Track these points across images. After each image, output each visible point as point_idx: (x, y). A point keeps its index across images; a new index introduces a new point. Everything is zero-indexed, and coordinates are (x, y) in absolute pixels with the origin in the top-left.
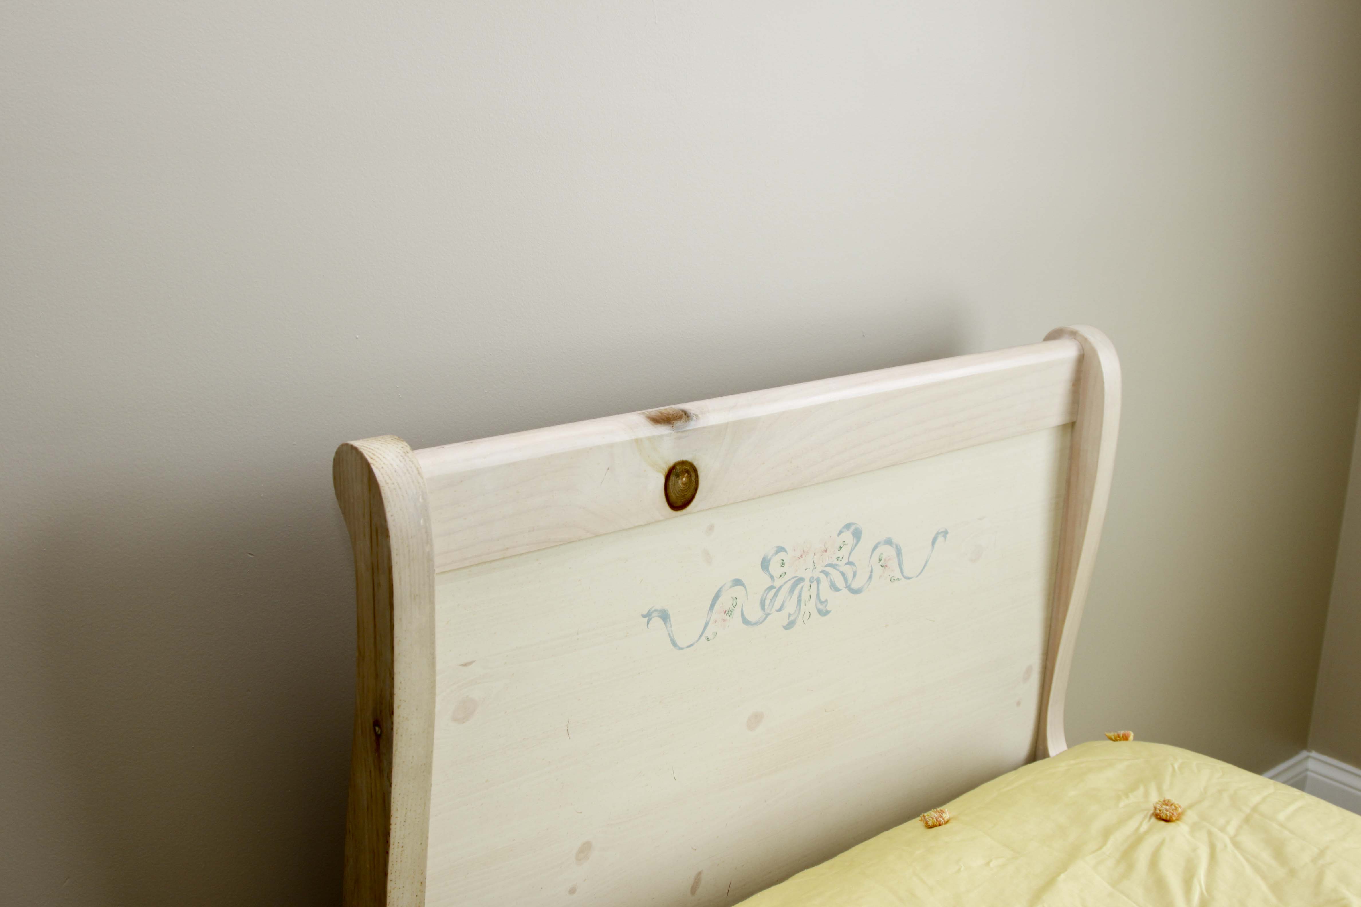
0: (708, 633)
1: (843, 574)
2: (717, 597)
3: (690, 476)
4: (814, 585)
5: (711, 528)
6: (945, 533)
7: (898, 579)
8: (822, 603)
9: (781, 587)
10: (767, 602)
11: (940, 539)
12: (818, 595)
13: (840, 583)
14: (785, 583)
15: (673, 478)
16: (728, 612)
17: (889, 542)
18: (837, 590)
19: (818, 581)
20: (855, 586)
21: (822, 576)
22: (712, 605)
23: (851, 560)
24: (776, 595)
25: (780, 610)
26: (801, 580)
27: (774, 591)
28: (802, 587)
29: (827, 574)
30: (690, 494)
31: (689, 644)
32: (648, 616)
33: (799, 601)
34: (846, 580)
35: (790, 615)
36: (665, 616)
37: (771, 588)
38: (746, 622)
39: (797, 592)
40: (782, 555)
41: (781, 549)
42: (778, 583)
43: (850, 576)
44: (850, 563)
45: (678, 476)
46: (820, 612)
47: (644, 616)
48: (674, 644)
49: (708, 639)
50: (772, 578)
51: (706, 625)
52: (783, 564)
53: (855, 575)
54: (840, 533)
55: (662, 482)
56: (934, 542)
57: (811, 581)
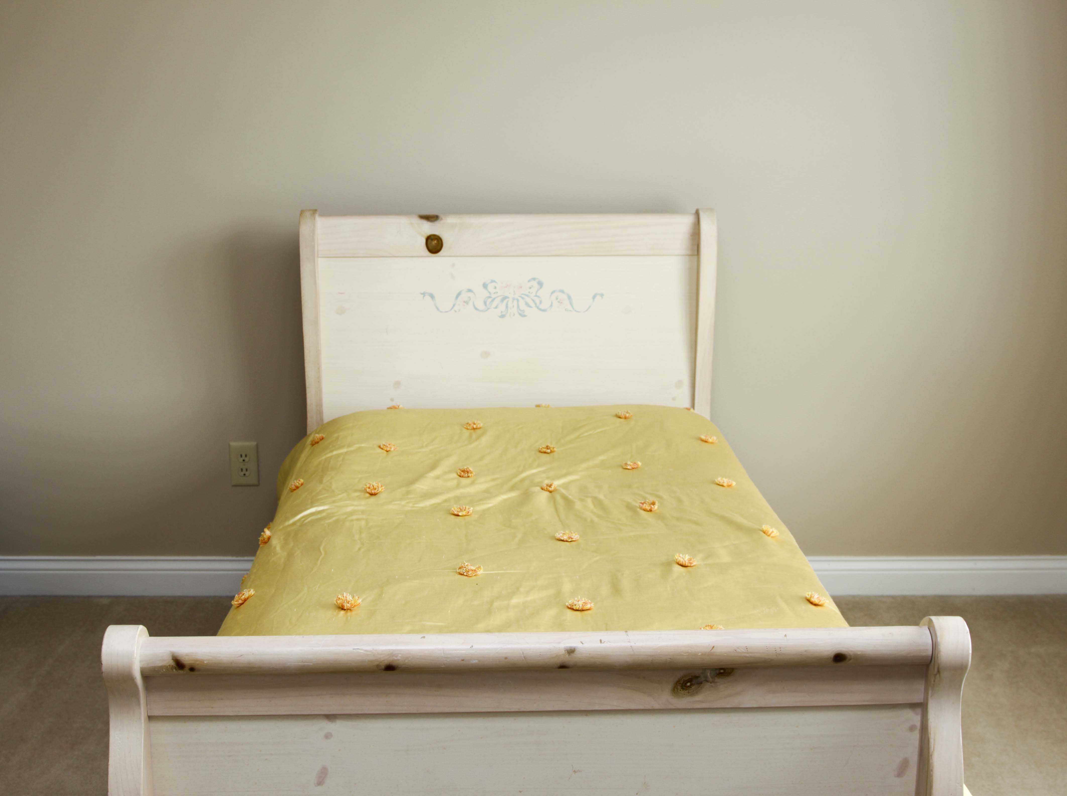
0: (455, 308)
1: (533, 300)
2: (459, 294)
3: (438, 241)
4: (515, 302)
5: (453, 265)
6: (602, 295)
7: (570, 311)
8: (521, 310)
9: (495, 298)
10: (488, 303)
11: (598, 297)
12: (518, 307)
13: (532, 304)
14: (498, 297)
15: (429, 241)
16: (466, 303)
17: (562, 291)
18: (530, 307)
19: (518, 300)
20: (542, 307)
21: (520, 299)
22: (457, 297)
23: (538, 294)
24: (493, 301)
25: (496, 308)
26: (507, 297)
27: (490, 300)
28: (508, 301)
29: (523, 298)
30: (439, 248)
31: (446, 311)
32: (424, 294)
33: (507, 307)
34: (536, 304)
35: (502, 312)
36: (432, 296)
37: (490, 297)
38: (476, 309)
39: (505, 302)
40: (494, 284)
41: (493, 281)
42: (493, 296)
43: (538, 302)
44: (536, 296)
45: (432, 240)
46: (520, 314)
47: (422, 294)
48: (438, 309)
49: (456, 311)
50: (490, 293)
51: (454, 306)
52: (495, 288)
53: (541, 302)
54: (529, 281)
55: (424, 241)
56: (594, 297)
57: (514, 299)
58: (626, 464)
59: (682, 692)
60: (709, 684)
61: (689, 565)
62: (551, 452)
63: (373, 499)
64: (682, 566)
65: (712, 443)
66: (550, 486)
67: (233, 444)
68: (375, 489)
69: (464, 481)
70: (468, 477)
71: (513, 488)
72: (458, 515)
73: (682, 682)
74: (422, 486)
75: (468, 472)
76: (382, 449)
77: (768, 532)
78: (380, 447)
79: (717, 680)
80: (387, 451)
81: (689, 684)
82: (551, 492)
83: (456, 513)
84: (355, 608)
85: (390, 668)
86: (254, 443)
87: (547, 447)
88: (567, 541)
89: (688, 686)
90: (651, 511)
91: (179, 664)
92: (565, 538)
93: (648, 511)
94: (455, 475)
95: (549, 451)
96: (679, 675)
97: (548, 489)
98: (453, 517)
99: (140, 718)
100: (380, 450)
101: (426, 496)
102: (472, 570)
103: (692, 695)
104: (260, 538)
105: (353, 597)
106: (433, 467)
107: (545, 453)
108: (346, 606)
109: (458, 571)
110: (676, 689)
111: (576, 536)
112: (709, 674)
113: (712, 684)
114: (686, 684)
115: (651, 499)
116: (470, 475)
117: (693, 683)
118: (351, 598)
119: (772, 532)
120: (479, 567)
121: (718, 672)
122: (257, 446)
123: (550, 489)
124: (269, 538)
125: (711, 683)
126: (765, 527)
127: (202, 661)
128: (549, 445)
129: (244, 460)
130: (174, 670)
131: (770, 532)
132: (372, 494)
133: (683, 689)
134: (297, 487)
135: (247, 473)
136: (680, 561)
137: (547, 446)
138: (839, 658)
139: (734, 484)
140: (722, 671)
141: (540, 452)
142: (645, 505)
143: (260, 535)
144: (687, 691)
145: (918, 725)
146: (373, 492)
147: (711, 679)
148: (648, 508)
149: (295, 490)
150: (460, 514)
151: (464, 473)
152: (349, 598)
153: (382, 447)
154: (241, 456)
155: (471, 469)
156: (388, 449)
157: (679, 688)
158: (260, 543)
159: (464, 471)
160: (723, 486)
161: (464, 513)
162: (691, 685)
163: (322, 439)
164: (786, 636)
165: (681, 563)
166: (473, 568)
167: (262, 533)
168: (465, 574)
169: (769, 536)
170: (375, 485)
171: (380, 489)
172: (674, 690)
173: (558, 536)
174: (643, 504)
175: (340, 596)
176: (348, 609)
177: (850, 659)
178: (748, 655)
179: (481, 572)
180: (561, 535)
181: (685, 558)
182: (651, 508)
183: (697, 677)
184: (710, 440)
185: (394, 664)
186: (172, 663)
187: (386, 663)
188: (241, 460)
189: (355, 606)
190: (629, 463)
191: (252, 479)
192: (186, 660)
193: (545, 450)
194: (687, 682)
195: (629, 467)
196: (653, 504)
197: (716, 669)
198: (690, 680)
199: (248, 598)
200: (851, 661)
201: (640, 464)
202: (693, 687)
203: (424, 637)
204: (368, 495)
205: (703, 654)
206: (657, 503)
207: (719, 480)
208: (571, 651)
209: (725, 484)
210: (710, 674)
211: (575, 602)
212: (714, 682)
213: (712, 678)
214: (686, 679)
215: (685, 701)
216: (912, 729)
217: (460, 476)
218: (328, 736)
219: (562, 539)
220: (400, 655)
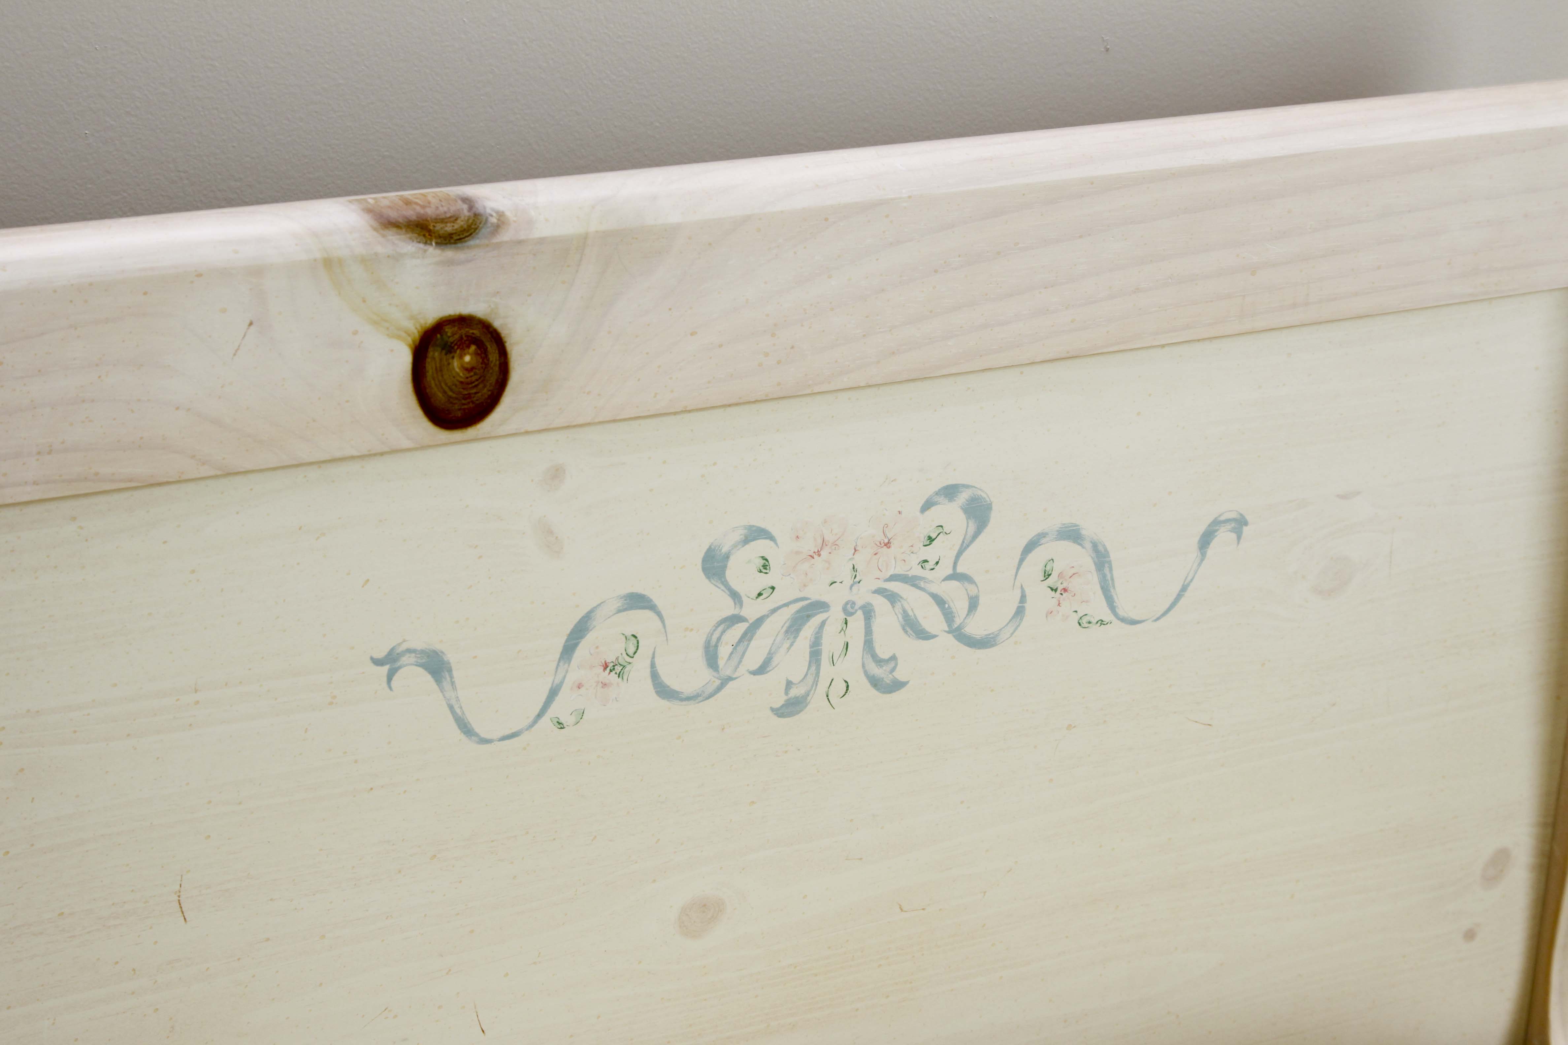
0: (560, 708)
1: (940, 601)
2: (580, 631)
3: (482, 352)
4: (857, 622)
5: (556, 474)
6: (1239, 524)
7: (1101, 622)
8: (879, 662)
9: (759, 622)
10: (724, 651)
11: (1224, 536)
12: (869, 644)
13: (932, 620)
14: (774, 611)
15: (434, 354)
16: (615, 667)
17: (1072, 534)
18: (923, 635)
19: (868, 613)
20: (976, 628)
21: (880, 604)
22: (568, 650)
23: (960, 569)
24: (747, 636)
25: (762, 670)
26: (821, 606)
27: (739, 629)
28: (823, 623)
29: (892, 598)
30: (485, 392)
31: (508, 732)
32: (389, 661)
33: (815, 655)
34: (949, 616)
35: (789, 684)
36: (436, 665)
37: (735, 619)
38: (664, 691)
39: (808, 631)
40: (761, 547)
41: (756, 534)
42: (752, 610)
43: (960, 606)
44: (955, 576)
45: (449, 349)
46: (875, 683)
47: (377, 662)
48: (466, 729)
49: (561, 725)
50: (735, 596)
51: (553, 693)
52: (765, 567)
53: (973, 604)
54: (927, 506)
55: (404, 359)
56: (1205, 540)
57: (848, 610)
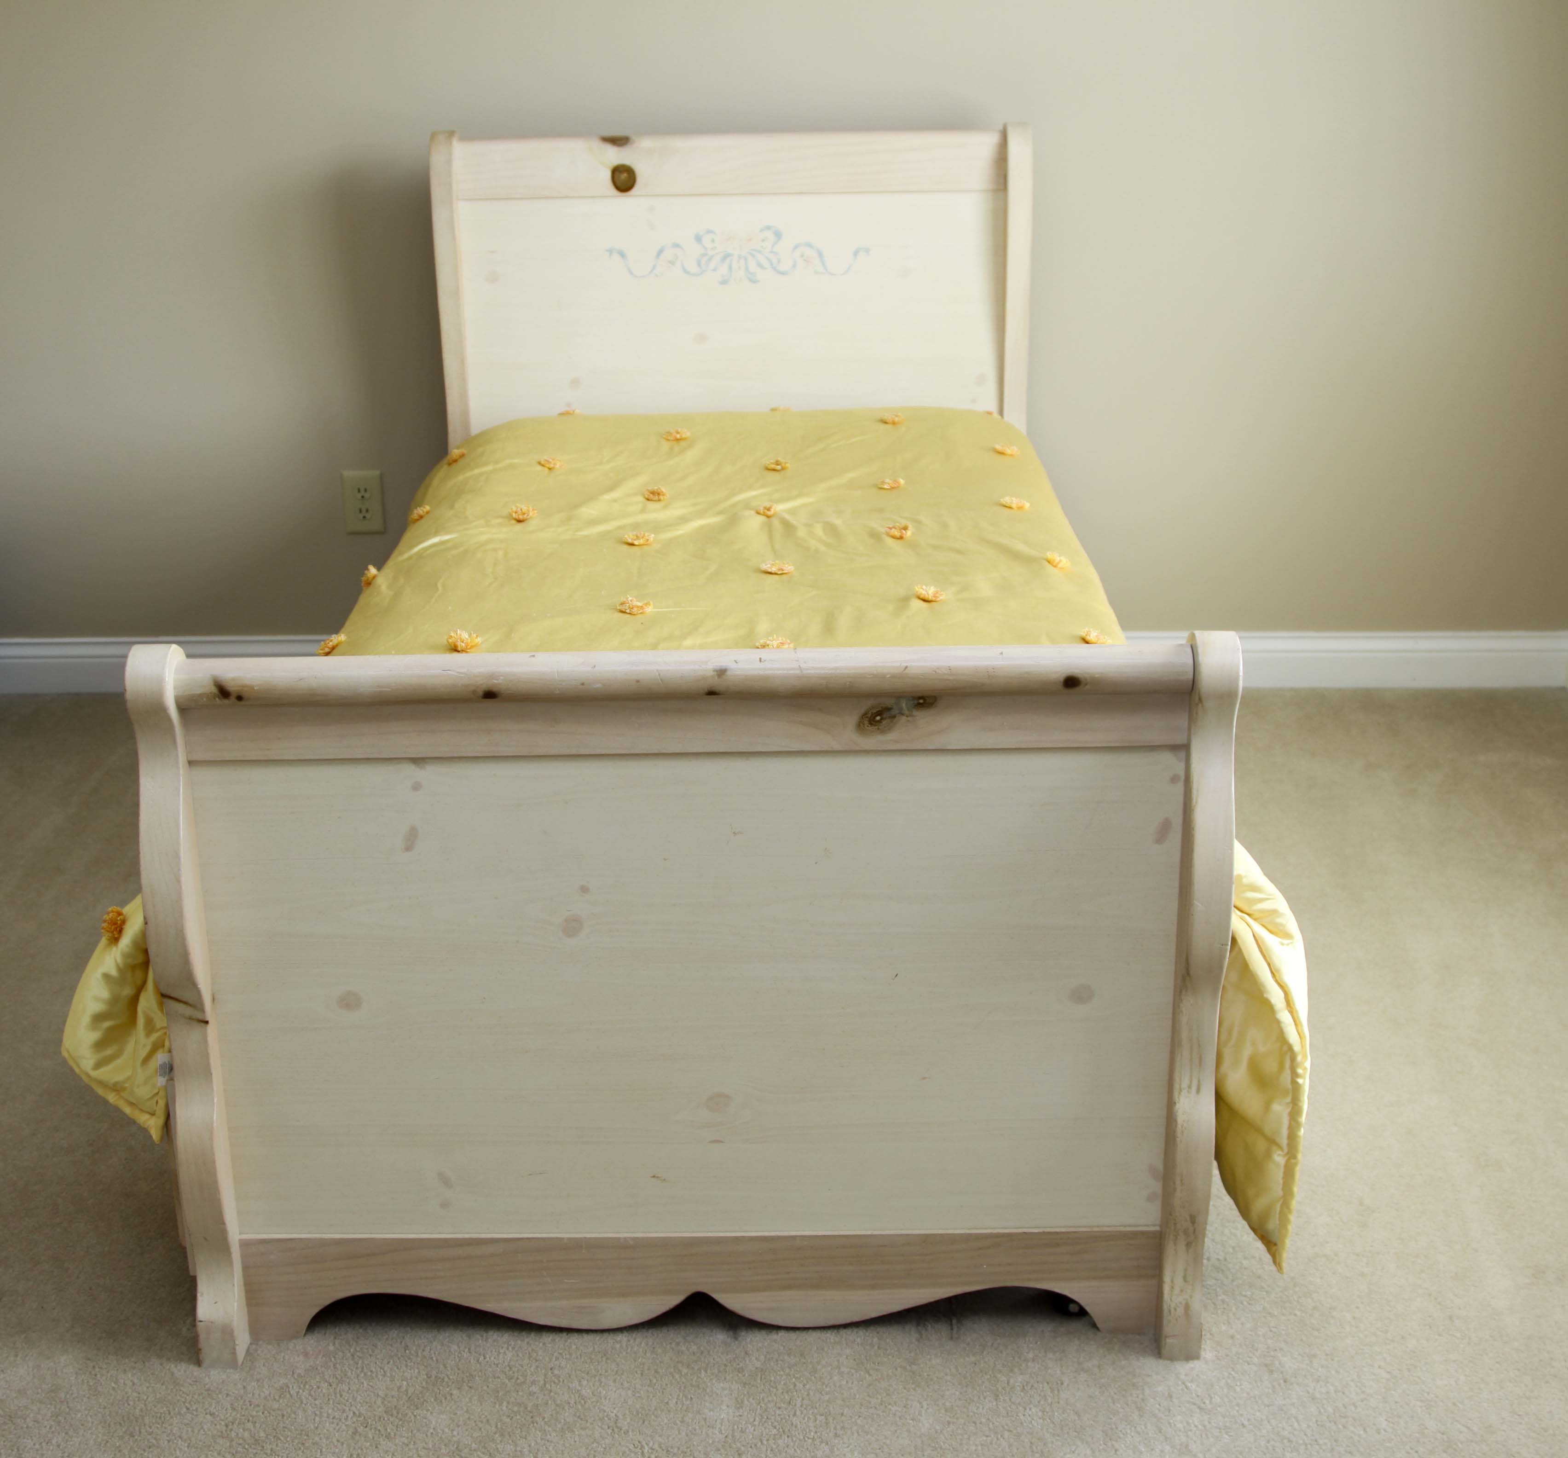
0: (656, 271)
1: (768, 259)
2: (661, 251)
3: (629, 174)
4: (742, 261)
5: (652, 207)
6: (867, 251)
7: (823, 273)
8: (750, 274)
9: (712, 256)
10: (703, 263)
11: (861, 254)
12: (747, 268)
13: (766, 264)
14: (717, 254)
15: (617, 173)
16: (672, 263)
17: (809, 245)
18: (763, 268)
19: (746, 259)
20: (780, 268)
21: (749, 257)
22: (658, 256)
23: (774, 251)
24: (710, 259)
25: (715, 270)
26: (730, 255)
27: (706, 258)
28: (732, 260)
29: (753, 256)
30: (630, 184)
31: (643, 275)
32: (610, 251)
33: (730, 268)
34: (771, 264)
35: (723, 276)
36: (622, 255)
37: (704, 255)
38: (686, 272)
39: (727, 261)
40: (711, 236)
41: (709, 232)
42: (710, 253)
43: (775, 261)
44: (772, 252)
45: (621, 172)
46: (749, 280)
47: (607, 251)
48: (631, 273)
49: (657, 276)
50: (706, 249)
51: (654, 268)
52: (713, 241)
53: (779, 261)
54: (762, 230)
55: (609, 174)
56: (856, 253)
57: (740, 257)
58: (883, 483)
59: (870, 728)
60: (904, 719)
61: (934, 599)
62: (783, 469)
63: (519, 526)
64: (925, 600)
65: (1011, 455)
66: (769, 510)
67: (347, 473)
68: (524, 514)
69: (651, 505)
70: (659, 500)
71: (720, 513)
72: (633, 545)
73: (869, 715)
74: (589, 511)
75: (659, 494)
76: (543, 466)
77: (1054, 560)
78: (539, 463)
79: (915, 713)
80: (550, 469)
81: (878, 718)
82: (768, 517)
83: (630, 541)
84: (472, 650)
85: (490, 695)
86: (377, 473)
87: (777, 463)
88: (776, 574)
89: (878, 721)
90: (901, 538)
91: (223, 691)
92: (774, 570)
93: (898, 539)
94: (641, 499)
95: (779, 467)
96: (866, 705)
97: (766, 513)
98: (626, 547)
99: (177, 763)
100: (539, 468)
101: (593, 522)
102: (638, 607)
103: (883, 732)
104: (363, 579)
105: (470, 635)
106: (612, 488)
107: (774, 470)
108: (461, 645)
109: (618, 608)
110: (862, 725)
111: (789, 568)
112: (904, 705)
113: (910, 719)
114: (875, 717)
115: (904, 522)
116: (661, 497)
117: (884, 716)
118: (467, 637)
119: (1060, 561)
120: (647, 604)
121: (916, 702)
122: (382, 477)
123: (769, 513)
124: (374, 577)
125: (907, 716)
126: (1049, 555)
127: (252, 687)
128: (779, 459)
129: (363, 497)
130: (217, 699)
131: (1057, 561)
132: (519, 521)
133: (871, 724)
134: (421, 517)
135: (368, 516)
136: (921, 594)
137: (777, 461)
138: (1071, 682)
139: (1027, 505)
140: (921, 701)
141: (768, 469)
142: (893, 530)
143: (363, 574)
144: (877, 727)
145: (1182, 774)
146: (521, 517)
147: (906, 712)
148: (897, 534)
149: (417, 520)
150: (636, 543)
151: (654, 496)
152: (465, 635)
153: (542, 462)
154: (359, 491)
155: (664, 490)
156: (551, 466)
157: (866, 723)
158: (362, 585)
159: (653, 493)
160: (1010, 508)
161: (642, 541)
162: (881, 719)
163: (462, 456)
164: (1002, 653)
165: (922, 597)
166: (639, 604)
167: (366, 572)
168: (628, 611)
169: (1055, 566)
170: (525, 509)
171: (531, 514)
172: (859, 725)
173: (765, 567)
174: (890, 528)
175: (452, 634)
176: (463, 651)
177: (1086, 684)
178: (951, 678)
179: (649, 610)
180: (769, 566)
181: (929, 591)
182: (902, 534)
183: (888, 709)
184: (1009, 452)
185: (495, 689)
186: (214, 690)
187: (485, 687)
188: (359, 496)
189: (472, 647)
190: (888, 480)
191: (375, 523)
192: (231, 687)
193: (773, 466)
194: (877, 716)
195: (886, 487)
196: (905, 528)
197: (914, 698)
198: (880, 713)
199: (337, 645)
200: (1087, 687)
201: (902, 482)
202: (884, 722)
203: (534, 656)
204: (514, 522)
205: (894, 676)
206: (910, 527)
207: (1007, 500)
208: (721, 672)
209: (1014, 506)
210: (906, 704)
211: (768, 642)
212: (910, 715)
213: (908, 710)
214: (874, 711)
215: (874, 740)
216: (1174, 779)
217: (648, 500)
218: (417, 787)
219: (770, 570)
220: (502, 678)
